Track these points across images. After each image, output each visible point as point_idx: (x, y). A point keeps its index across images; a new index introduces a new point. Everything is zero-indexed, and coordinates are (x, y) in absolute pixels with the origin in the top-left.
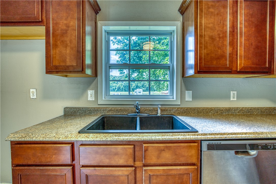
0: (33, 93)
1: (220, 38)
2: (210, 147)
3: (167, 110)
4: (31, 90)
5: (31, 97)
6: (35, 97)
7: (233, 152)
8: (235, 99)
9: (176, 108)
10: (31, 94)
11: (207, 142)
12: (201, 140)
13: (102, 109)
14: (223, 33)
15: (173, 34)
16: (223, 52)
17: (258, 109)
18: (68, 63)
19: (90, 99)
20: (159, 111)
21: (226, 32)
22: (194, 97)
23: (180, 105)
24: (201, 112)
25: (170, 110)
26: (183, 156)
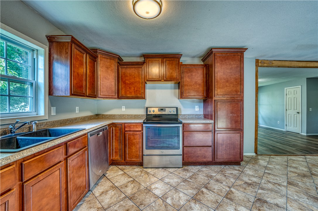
1: (81, 75)
2: (91, 135)
8: (78, 112)
9: (45, 122)
11: (90, 133)
15: (37, 53)
17: (87, 117)
20: (35, 127)
22: (57, 112)
23: (47, 120)
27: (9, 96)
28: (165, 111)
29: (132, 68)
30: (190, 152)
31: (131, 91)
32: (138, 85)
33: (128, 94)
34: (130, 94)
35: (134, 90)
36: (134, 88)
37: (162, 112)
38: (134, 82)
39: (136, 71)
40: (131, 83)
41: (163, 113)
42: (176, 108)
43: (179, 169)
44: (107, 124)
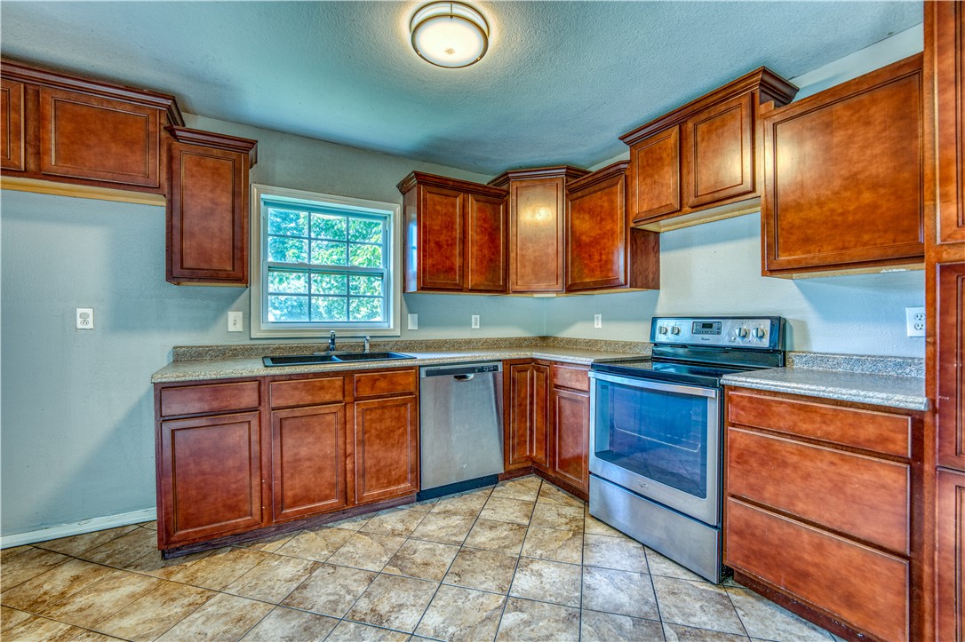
0: (85, 318)
1: (448, 245)
2: (429, 374)
3: (379, 345)
4: (80, 311)
5: (79, 326)
6: (91, 325)
7: (452, 377)
8: (478, 327)
9: (394, 341)
10: (79, 320)
11: (426, 368)
12: (420, 366)
13: (261, 347)
14: (452, 239)
15: (388, 219)
16: (453, 264)
17: (506, 340)
18: (216, 265)
19: (231, 328)
20: (367, 346)
21: (456, 238)
22: (421, 324)
23: (399, 337)
24: (431, 347)
25: (384, 345)
26: (401, 385)
27: (348, 296)
28: (719, 333)
29: (595, 192)
30: (758, 532)
31: (593, 265)
32: (610, 242)
33: (587, 276)
34: (591, 277)
35: (600, 261)
36: (601, 254)
37: (706, 336)
38: (600, 234)
39: (604, 199)
40: (592, 242)
41: (710, 339)
42: (769, 321)
43: (695, 584)
44: (504, 358)
